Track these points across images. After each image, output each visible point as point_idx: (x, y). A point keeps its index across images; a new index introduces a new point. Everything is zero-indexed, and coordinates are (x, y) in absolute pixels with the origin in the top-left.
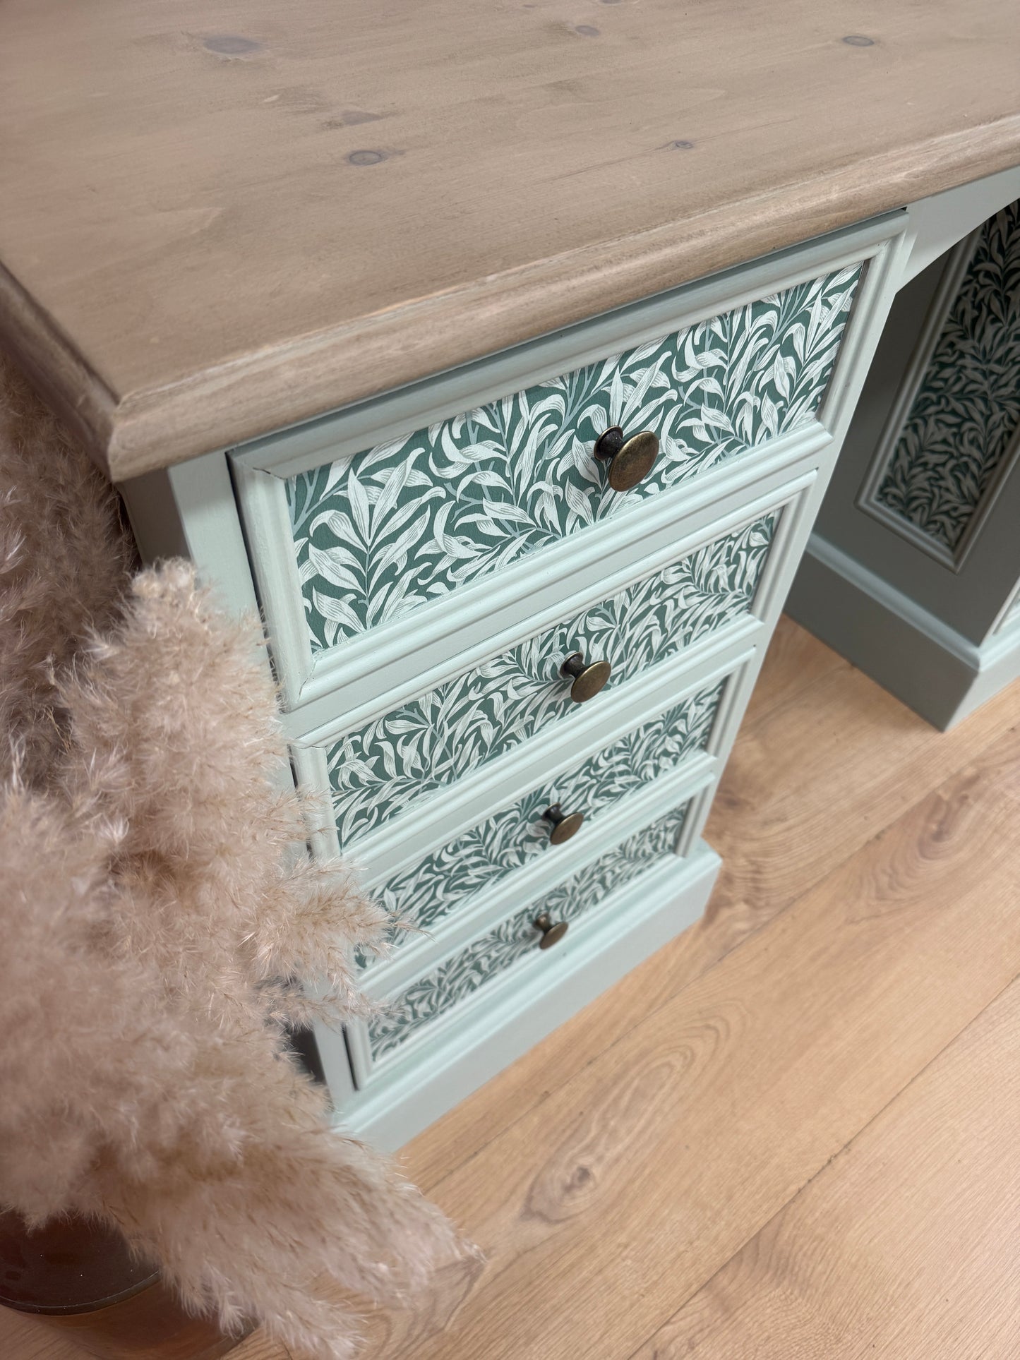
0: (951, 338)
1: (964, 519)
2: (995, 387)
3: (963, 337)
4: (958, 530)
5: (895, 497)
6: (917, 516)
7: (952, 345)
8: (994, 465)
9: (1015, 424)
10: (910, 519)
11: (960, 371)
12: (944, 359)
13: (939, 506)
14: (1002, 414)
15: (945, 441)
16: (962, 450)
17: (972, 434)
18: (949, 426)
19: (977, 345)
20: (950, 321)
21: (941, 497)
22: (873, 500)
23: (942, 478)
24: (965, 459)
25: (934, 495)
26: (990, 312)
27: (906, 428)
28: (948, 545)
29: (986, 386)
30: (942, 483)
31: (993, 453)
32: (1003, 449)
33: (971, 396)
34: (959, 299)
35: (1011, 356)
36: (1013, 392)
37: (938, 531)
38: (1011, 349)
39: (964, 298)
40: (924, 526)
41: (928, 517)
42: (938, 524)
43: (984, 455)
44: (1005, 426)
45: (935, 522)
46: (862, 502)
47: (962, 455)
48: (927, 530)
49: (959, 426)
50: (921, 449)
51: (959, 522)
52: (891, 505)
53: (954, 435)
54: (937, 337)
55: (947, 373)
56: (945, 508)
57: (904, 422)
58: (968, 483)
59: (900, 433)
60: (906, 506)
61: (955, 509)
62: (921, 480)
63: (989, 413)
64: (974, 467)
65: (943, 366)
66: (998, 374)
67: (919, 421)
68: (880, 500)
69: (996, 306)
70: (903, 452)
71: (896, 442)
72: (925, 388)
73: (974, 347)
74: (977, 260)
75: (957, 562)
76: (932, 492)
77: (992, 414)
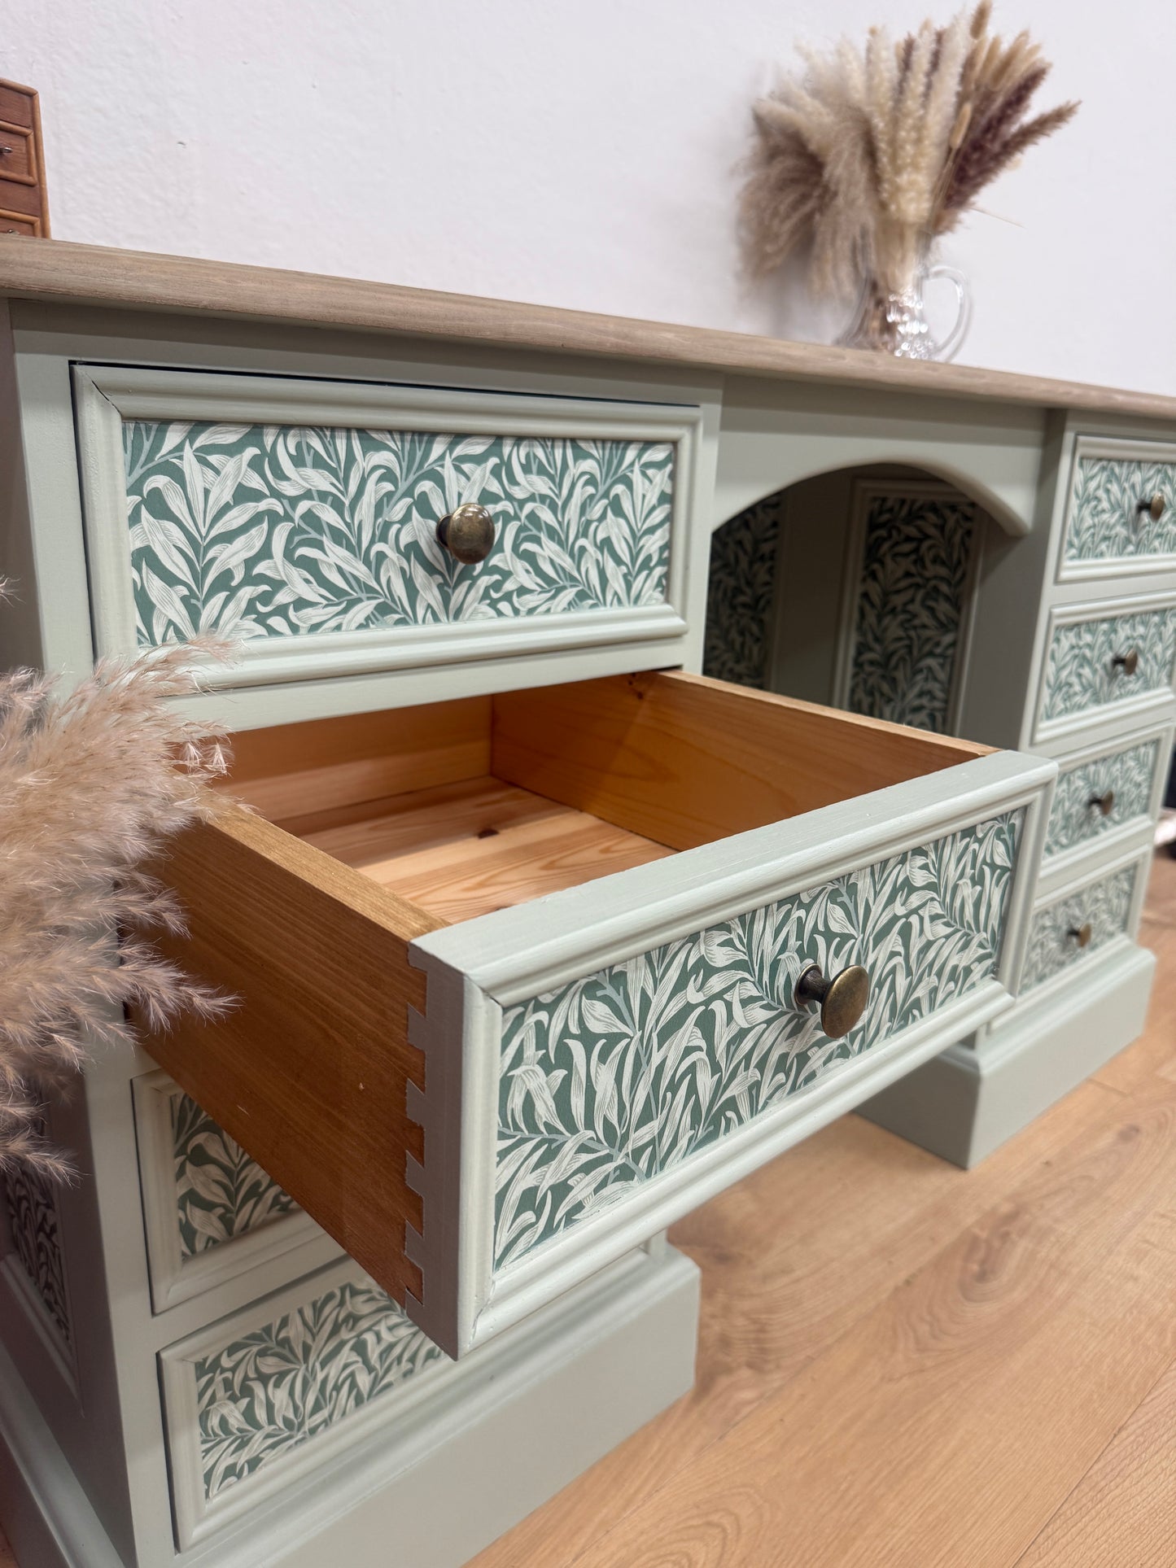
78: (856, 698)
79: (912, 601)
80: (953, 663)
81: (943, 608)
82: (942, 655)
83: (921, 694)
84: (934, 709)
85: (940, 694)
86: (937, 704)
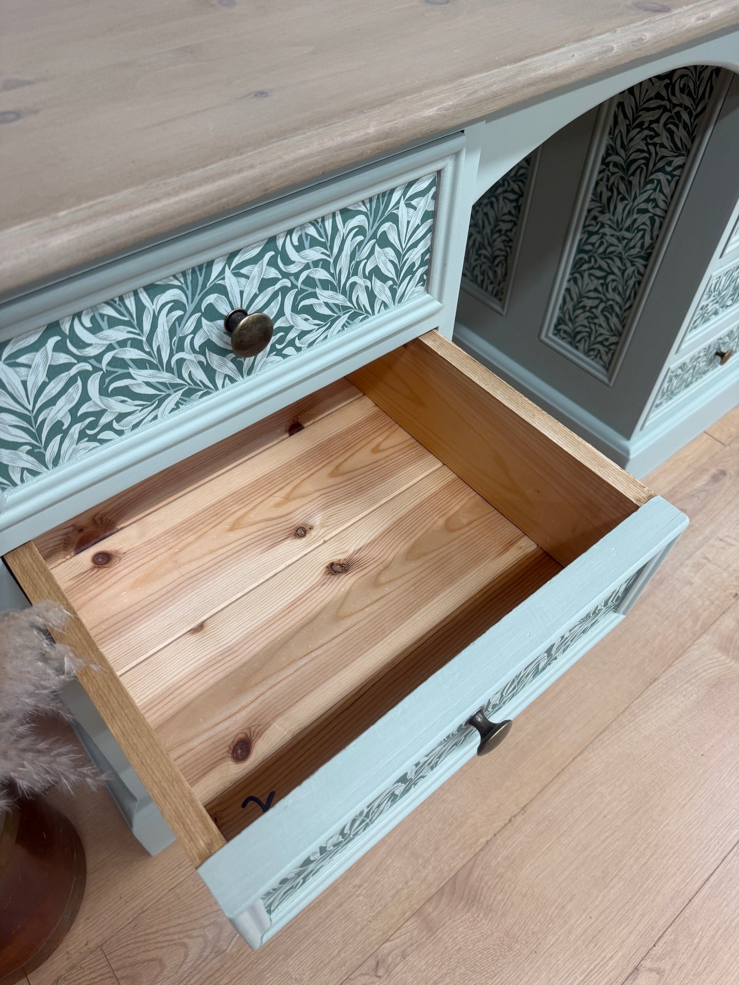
0: (594, 213)
1: (613, 347)
2: (627, 248)
3: (602, 212)
4: (610, 355)
5: (565, 332)
6: (581, 346)
7: (595, 218)
8: (630, 307)
9: (642, 275)
10: (577, 348)
11: (602, 237)
12: (591, 229)
13: (596, 338)
14: (633, 268)
15: (596, 290)
16: (608, 296)
17: (614, 284)
18: (598, 278)
19: (612, 217)
20: (593, 200)
21: (596, 331)
22: (550, 335)
23: (596, 317)
24: (610, 302)
25: (591, 330)
26: (619, 193)
27: (569, 281)
28: (604, 367)
29: (620, 248)
30: (596, 321)
31: (629, 298)
32: (635, 294)
33: (611, 256)
34: (597, 183)
35: (636, 226)
36: (639, 252)
37: (596, 356)
38: (635, 220)
39: (601, 183)
40: (587, 353)
41: (589, 346)
42: (596, 351)
43: (623, 299)
44: (636, 277)
45: (593, 350)
46: (543, 337)
47: (609, 300)
48: (588, 356)
49: (605, 278)
50: (581, 296)
51: (610, 349)
52: (563, 338)
53: (602, 285)
54: (585, 213)
55: (594, 239)
56: (600, 339)
57: (567, 276)
58: (614, 320)
59: (565, 285)
60: (573, 338)
61: (607, 340)
62: (582, 319)
63: (624, 268)
64: (617, 309)
65: (591, 234)
66: (627, 239)
67: (577, 275)
68: (555, 335)
69: (622, 188)
70: (568, 298)
71: (563, 291)
72: (580, 251)
73: (610, 219)
74: (608, 154)
75: (610, 379)
76: (590, 328)
77: (626, 269)
78: (599, 190)
79: (657, 121)
80: (678, 183)
81: (681, 133)
82: (670, 173)
83: (647, 201)
84: (655, 215)
85: (662, 204)
86: (658, 212)
